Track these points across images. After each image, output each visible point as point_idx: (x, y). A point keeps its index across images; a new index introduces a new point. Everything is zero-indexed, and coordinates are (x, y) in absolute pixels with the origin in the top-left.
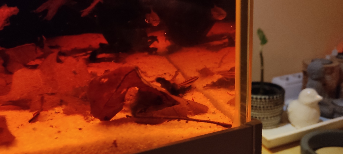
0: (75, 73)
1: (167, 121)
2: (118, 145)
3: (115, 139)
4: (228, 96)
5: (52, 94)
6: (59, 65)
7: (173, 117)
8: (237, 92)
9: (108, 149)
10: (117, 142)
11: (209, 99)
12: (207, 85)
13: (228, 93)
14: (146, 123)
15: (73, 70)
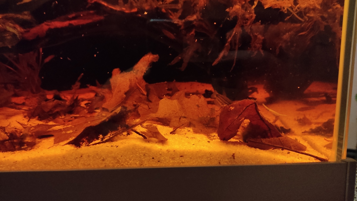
0: (198, 106)
1: (272, 149)
2: (235, 158)
3: (234, 153)
4: (325, 141)
5: (185, 117)
6: (186, 99)
7: (278, 146)
8: (335, 139)
9: (228, 159)
10: (235, 155)
11: (307, 142)
12: (305, 132)
13: (325, 139)
14: (256, 148)
15: (197, 104)
